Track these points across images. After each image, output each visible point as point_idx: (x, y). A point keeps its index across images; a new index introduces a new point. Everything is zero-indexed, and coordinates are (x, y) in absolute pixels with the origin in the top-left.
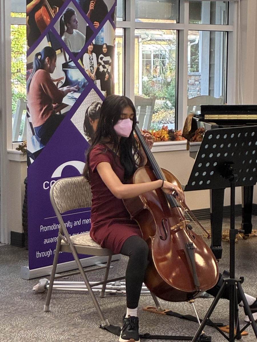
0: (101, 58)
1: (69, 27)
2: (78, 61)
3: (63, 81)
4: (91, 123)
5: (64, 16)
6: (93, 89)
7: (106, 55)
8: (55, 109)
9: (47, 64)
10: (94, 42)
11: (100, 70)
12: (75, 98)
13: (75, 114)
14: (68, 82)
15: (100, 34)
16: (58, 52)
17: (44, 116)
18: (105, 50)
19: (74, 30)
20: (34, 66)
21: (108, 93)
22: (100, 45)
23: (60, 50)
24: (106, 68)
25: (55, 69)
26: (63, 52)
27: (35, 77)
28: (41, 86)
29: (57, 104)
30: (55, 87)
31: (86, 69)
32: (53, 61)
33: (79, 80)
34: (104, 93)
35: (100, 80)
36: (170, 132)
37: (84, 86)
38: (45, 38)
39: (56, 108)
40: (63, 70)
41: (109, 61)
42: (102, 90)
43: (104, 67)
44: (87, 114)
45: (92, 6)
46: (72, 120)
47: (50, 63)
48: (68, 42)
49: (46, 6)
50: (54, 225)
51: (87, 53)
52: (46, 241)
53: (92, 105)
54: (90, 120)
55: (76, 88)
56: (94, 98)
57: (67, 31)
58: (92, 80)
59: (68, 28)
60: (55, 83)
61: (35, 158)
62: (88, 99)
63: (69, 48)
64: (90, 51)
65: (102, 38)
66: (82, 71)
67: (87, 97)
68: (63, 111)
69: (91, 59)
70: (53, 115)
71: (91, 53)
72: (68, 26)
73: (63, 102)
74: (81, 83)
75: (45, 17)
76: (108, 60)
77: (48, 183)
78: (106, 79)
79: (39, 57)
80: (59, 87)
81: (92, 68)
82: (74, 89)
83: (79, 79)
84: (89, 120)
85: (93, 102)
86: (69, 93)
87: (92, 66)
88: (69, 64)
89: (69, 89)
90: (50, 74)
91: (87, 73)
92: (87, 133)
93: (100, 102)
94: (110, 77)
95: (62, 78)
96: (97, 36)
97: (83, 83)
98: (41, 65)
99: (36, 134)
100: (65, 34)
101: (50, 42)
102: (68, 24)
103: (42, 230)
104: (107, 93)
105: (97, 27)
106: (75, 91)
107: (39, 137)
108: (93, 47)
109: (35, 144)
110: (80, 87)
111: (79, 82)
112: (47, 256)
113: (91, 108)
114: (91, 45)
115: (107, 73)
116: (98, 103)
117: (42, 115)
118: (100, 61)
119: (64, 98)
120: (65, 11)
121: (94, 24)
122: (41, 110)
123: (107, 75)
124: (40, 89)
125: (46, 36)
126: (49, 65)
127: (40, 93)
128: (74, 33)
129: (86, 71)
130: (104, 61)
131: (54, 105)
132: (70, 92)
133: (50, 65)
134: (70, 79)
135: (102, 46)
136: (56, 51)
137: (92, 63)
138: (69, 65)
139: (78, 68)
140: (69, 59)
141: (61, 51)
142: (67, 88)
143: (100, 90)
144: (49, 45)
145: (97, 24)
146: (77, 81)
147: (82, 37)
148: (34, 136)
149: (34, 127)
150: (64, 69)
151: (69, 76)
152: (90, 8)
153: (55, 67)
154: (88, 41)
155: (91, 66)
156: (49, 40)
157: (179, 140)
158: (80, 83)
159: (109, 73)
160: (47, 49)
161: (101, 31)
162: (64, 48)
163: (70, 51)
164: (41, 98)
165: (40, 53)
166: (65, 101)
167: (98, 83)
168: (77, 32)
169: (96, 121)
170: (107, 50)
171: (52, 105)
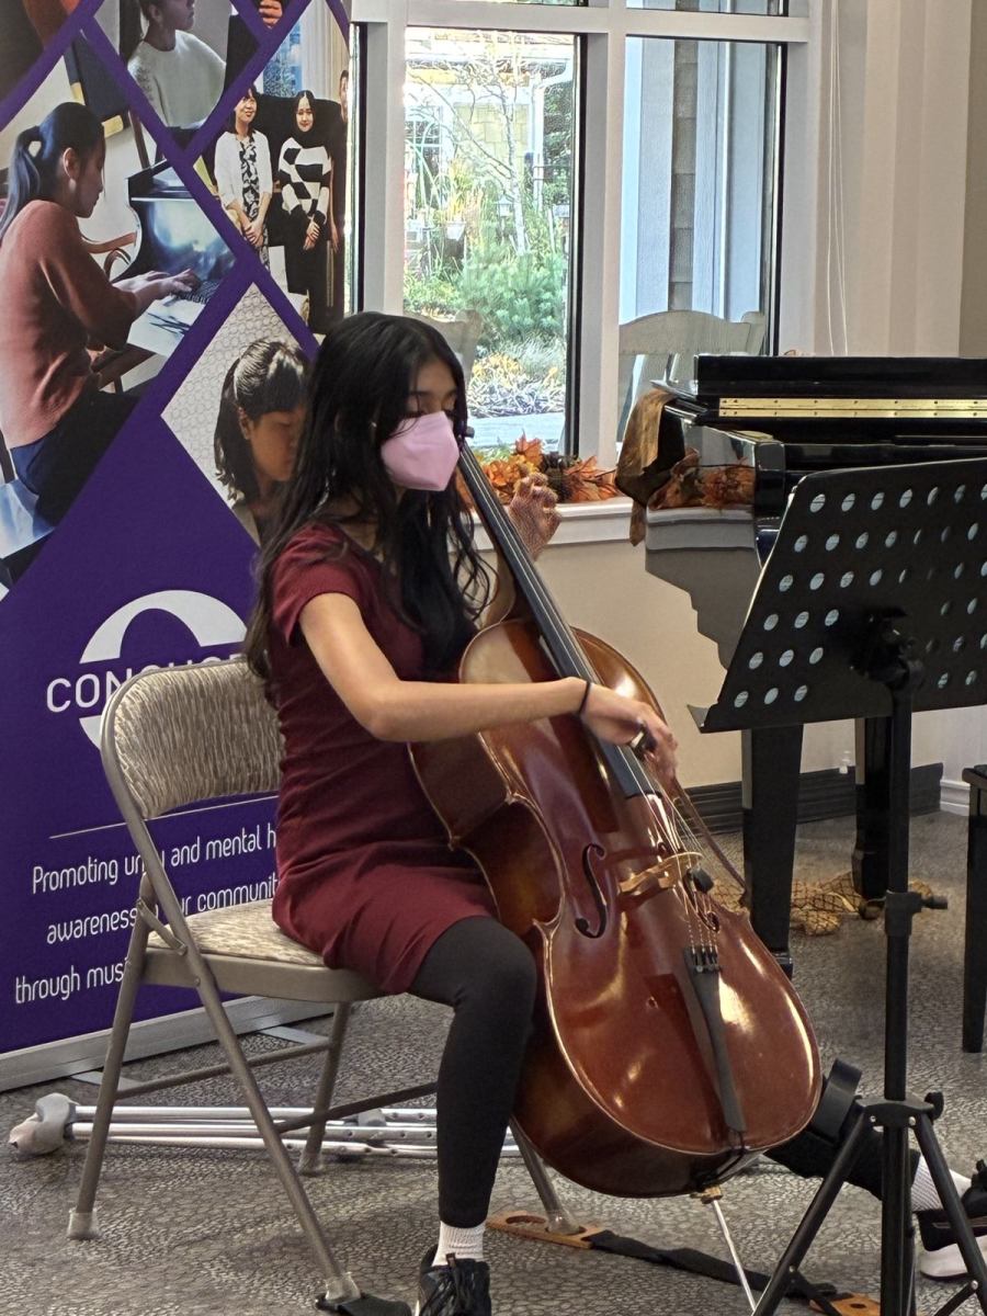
0: (291, 156)
1: (159, 19)
2: (195, 166)
3: (133, 250)
4: (244, 430)
6: (254, 288)
7: (307, 141)
8: (96, 369)
9: (68, 179)
10: (259, 85)
11: (284, 206)
12: (181, 325)
13: (181, 390)
14: (153, 256)
15: (285, 51)
16: (112, 126)
17: (52, 399)
18: (304, 119)
19: (179, 34)
20: (12, 185)
21: (315, 303)
22: (285, 99)
23: (118, 118)
24: (307, 196)
25: (98, 198)
26: (131, 132)
27: (16, 232)
28: (38, 270)
29: (105, 348)
30: (100, 277)
31: (225, 202)
32: (92, 166)
33: (199, 248)
34: (298, 302)
35: (282, 248)
36: (549, 464)
37: (216, 273)
38: (61, 66)
39: (101, 365)
40: (133, 204)
41: (321, 166)
42: (291, 290)
43: (301, 192)
44: (226, 394)
46: (165, 415)
47: (77, 172)
48: (152, 84)
50: (90, 866)
51: (233, 131)
52: (56, 934)
53: (248, 353)
54: (242, 415)
55: (185, 281)
56: (258, 324)
58: (251, 245)
59: (152, 25)
60: (100, 259)
61: (15, 581)
62: (234, 329)
63: (159, 111)
64: (243, 123)
65: (293, 70)
66: (212, 208)
67: (231, 319)
68: (130, 380)
69: (246, 156)
70: (91, 395)
71: (250, 133)
72: (154, 16)
73: (130, 340)
74: (206, 261)
76: (319, 163)
77: (67, 684)
78: (308, 244)
79: (34, 148)
80: (113, 276)
81: (250, 197)
82: (176, 284)
83: (196, 242)
84: (236, 415)
85: (252, 340)
86: (156, 302)
87: (252, 188)
88: (156, 177)
89: (157, 285)
90: (79, 219)
91: (232, 216)
92: (228, 473)
93: (283, 341)
94: (324, 232)
95: (127, 240)
96: (273, 59)
97: (212, 262)
98: (40, 181)
99: (16, 477)
100: (138, 50)
101: (78, 86)
102: (153, 9)
103: (40, 885)
104: (311, 301)
105: (275, 21)
106: (180, 295)
107: (32, 491)
108: (254, 106)
109: (15, 518)
110: (203, 276)
111: (199, 255)
112: (61, 995)
113: (246, 365)
114: (248, 97)
115: (312, 218)
116: (275, 347)
117: (45, 396)
118: (283, 165)
119: (134, 324)
121: (261, 10)
122: (40, 374)
123: (313, 227)
124: (36, 284)
125: (62, 60)
126: (72, 183)
127: (36, 300)
128: (177, 47)
129: (227, 208)
130: (300, 169)
131: (93, 354)
132: (161, 298)
133: (78, 181)
134: (162, 241)
135: (291, 105)
136: (103, 124)
137: (250, 175)
138: (160, 185)
139: (194, 197)
140: (157, 160)
141: (126, 125)
142: (150, 279)
143: (285, 291)
144: (76, 97)
145: (272, 9)
146: (188, 250)
147: (212, 65)
148: (10, 486)
149: (8, 448)
150: (133, 199)
151: (156, 232)
153: (101, 191)
154: (236, 80)
155: (246, 185)
156: (76, 75)
157: (588, 500)
158: (202, 260)
159: (319, 217)
160: (65, 112)
161: (288, 37)
162: (139, 113)
163: (162, 123)
164: (39, 324)
165: (36, 129)
166: (139, 334)
167: (276, 259)
168: (191, 44)
169: (265, 421)
170: (314, 122)
171: (87, 353)
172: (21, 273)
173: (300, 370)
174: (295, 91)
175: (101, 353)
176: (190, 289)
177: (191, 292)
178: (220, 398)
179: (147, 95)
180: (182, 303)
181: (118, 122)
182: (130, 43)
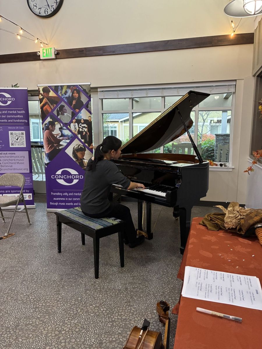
0: (81, 125)
1: (62, 112)
3: (60, 135)
4: (76, 153)
5: (59, 108)
6: (76, 139)
10: (76, 118)
11: (80, 130)
12: (67, 142)
13: (67, 149)
16: (56, 123)
18: (82, 121)
19: (65, 114)
20: (44, 129)
21: (85, 141)
26: (59, 123)
27: (45, 133)
29: (57, 144)
30: (56, 138)
31: (72, 130)
32: (54, 127)
33: (69, 135)
34: (83, 140)
37: (71, 137)
38: (49, 118)
40: (60, 131)
42: (81, 139)
44: (74, 149)
45: (74, 102)
46: (65, 151)
47: (52, 127)
48: (62, 118)
49: (49, 105)
50: (58, 193)
51: (73, 123)
52: (54, 199)
53: (76, 145)
54: (76, 151)
56: (77, 142)
57: (61, 114)
58: (76, 135)
59: (61, 113)
60: (55, 136)
63: (63, 121)
65: (81, 116)
66: (71, 131)
67: (74, 142)
68: (60, 148)
70: (55, 149)
73: (60, 143)
77: (54, 176)
78: (84, 134)
79: (46, 125)
81: (75, 130)
86: (63, 140)
87: (76, 129)
90: (52, 132)
91: (73, 131)
92: (74, 157)
95: (59, 134)
96: (78, 115)
97: (71, 136)
98: (47, 128)
101: (51, 119)
102: (61, 111)
103: (52, 194)
106: (67, 139)
107: (49, 157)
116: (80, 145)
117: (49, 149)
118: (80, 126)
120: (60, 105)
123: (84, 133)
124: (47, 138)
126: (51, 129)
127: (47, 140)
130: (82, 127)
131: (55, 145)
134: (64, 134)
135: (81, 120)
138: (63, 128)
139: (68, 130)
140: (63, 126)
141: (58, 123)
142: (63, 138)
145: (77, 110)
147: (69, 116)
149: (46, 153)
152: (73, 103)
153: (55, 129)
154: (73, 118)
160: (50, 122)
161: (80, 113)
162: (60, 121)
164: (48, 142)
165: (46, 123)
166: (61, 143)
167: (79, 136)
168: (67, 114)
169: (79, 152)
170: (84, 122)
172: (46, 137)
173: (83, 147)
174: (81, 118)
177: (69, 139)
178: (72, 150)
180: (67, 140)
181: (57, 123)
182: (58, 115)
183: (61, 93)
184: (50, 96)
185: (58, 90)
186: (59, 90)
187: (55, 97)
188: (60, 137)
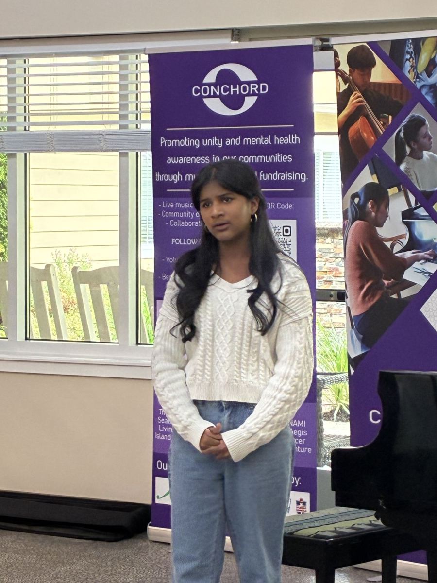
1: (416, 147)
2: (434, 207)
3: (405, 241)
5: (404, 130)
8: (387, 288)
9: (371, 212)
13: (429, 300)
14: (414, 243)
16: (392, 191)
17: (367, 299)
19: (425, 152)
20: (350, 215)
25: (386, 219)
26: (402, 193)
27: (351, 232)
29: (392, 280)
30: (389, 252)
32: (382, 207)
33: (436, 241)
38: (367, 168)
40: (404, 222)
46: (422, 310)
48: (412, 173)
49: (367, 116)
55: (430, 254)
59: (412, 150)
61: (355, 368)
63: (416, 185)
68: (405, 294)
75: (365, 134)
77: (379, 413)
79: (357, 200)
82: (426, 255)
83: (435, 239)
86: (416, 263)
88: (416, 211)
89: (417, 256)
90: (377, 228)
95: (402, 237)
98: (360, 213)
99: (355, 327)
100: (405, 160)
101: (375, 176)
106: (428, 260)
107: (361, 334)
109: (355, 343)
111: (436, 244)
117: (364, 297)
119: (405, 272)
120: (406, 120)
122: (362, 288)
124: (359, 253)
125: (367, 165)
127: (359, 260)
128: (424, 158)
131: (386, 282)
132: (419, 261)
133: (376, 213)
134: (419, 237)
136: (388, 190)
138: (417, 214)
139: (433, 220)
140: (415, 205)
141: (400, 190)
142: (413, 253)
146: (431, 241)
149: (352, 315)
150: (404, 220)
151: (416, 233)
153: (388, 216)
156: (374, 171)
160: (369, 187)
162: (405, 184)
163: (417, 189)
164: (361, 269)
165: (357, 193)
166: (408, 275)
168: (430, 156)
171: (383, 282)
172: (354, 248)
175: (390, 282)
176: (432, 258)
179: (410, 178)
180: (428, 264)
181: (395, 189)
182: (400, 158)
183: (414, 67)
184: (375, 83)
185: (403, 56)
186: (408, 57)
187: (390, 85)
188: (404, 250)
